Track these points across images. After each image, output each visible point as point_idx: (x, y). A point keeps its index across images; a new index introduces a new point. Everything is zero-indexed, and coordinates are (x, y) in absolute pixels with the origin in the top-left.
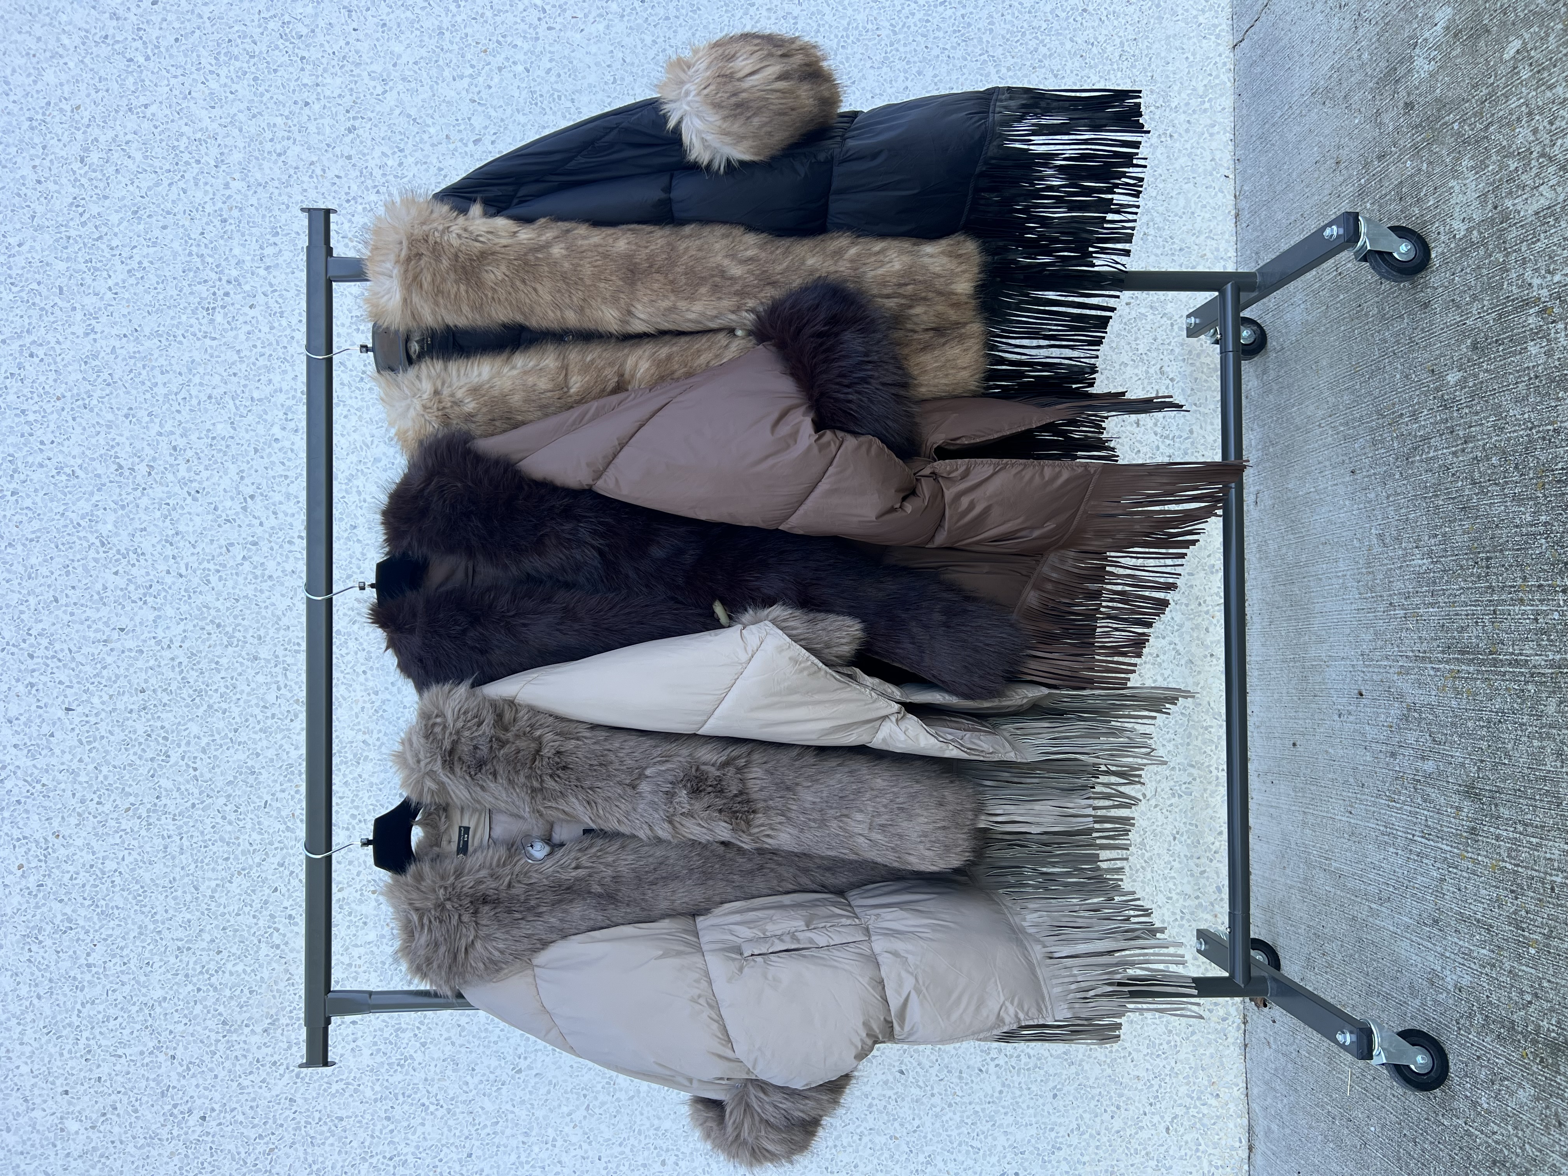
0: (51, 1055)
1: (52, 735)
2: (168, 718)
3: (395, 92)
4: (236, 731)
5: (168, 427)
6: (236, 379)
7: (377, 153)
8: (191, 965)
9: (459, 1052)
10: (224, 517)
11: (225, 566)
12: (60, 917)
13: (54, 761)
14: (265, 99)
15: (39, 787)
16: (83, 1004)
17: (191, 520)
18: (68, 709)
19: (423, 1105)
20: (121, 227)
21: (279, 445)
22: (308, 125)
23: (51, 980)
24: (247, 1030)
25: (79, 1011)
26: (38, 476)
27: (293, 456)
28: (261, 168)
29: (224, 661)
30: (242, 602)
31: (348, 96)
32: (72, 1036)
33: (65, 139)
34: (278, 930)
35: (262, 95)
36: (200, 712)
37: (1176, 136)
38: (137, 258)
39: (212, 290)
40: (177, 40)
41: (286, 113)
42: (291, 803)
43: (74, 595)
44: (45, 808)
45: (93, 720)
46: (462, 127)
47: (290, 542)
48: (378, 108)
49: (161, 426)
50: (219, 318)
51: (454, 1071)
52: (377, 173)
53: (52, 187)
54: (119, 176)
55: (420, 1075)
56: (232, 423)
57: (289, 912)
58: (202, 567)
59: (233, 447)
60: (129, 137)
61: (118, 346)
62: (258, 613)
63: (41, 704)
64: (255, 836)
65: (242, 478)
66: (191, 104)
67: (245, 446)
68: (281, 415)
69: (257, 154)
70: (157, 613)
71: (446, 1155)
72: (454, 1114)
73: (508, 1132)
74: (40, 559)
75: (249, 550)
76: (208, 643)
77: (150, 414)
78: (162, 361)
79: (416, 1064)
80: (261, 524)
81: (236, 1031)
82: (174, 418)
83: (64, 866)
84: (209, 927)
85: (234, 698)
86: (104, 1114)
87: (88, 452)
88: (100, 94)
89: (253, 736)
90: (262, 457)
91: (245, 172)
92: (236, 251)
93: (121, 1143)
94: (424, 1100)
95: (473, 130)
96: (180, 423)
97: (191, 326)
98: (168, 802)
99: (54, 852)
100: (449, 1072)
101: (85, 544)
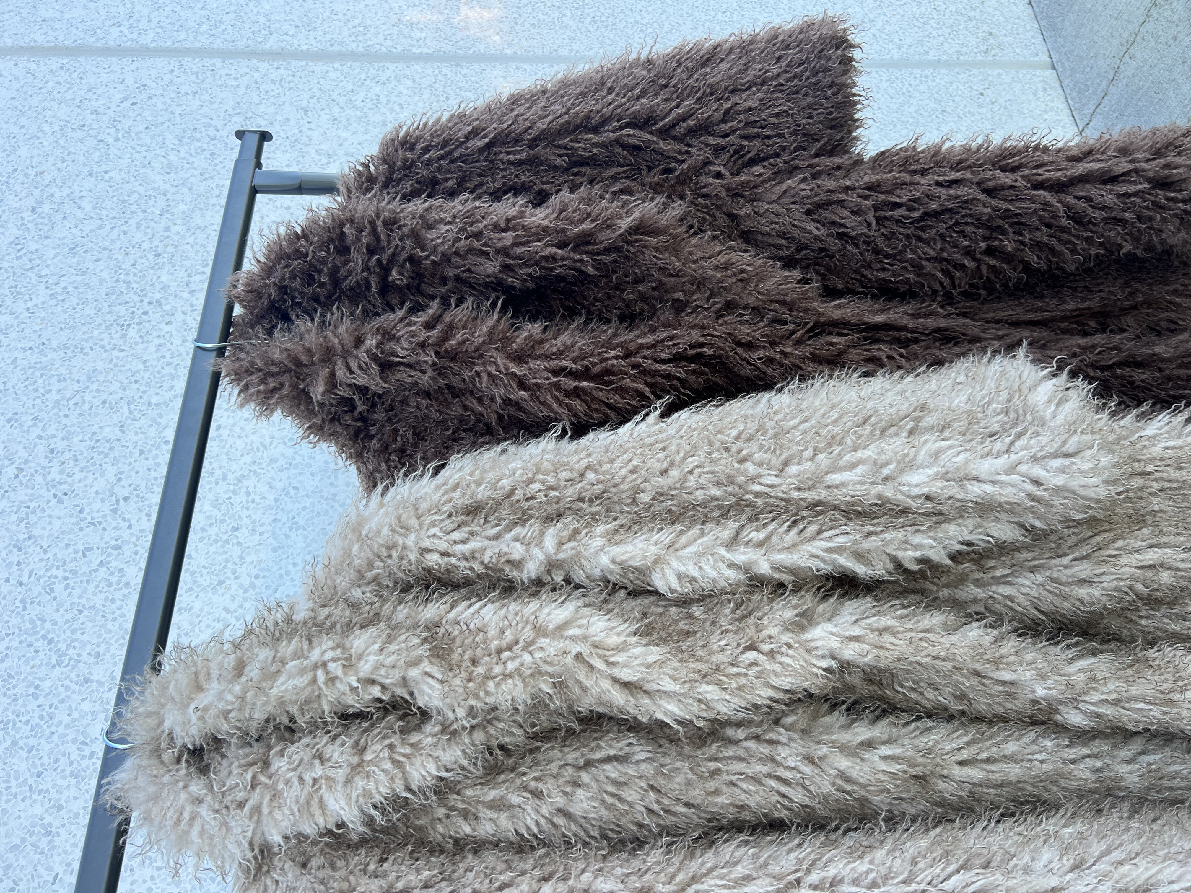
5: (51, 431)
6: (135, 386)
10: (89, 519)
11: (76, 572)
17: (50, 523)
20: (55, 260)
29: (46, 685)
30: (86, 613)
33: (23, 194)
38: (63, 285)
39: (131, 310)
40: (147, 128)
49: (44, 429)
50: (132, 332)
54: (65, 222)
56: (122, 426)
58: (48, 574)
62: (102, 626)
65: (120, 480)
67: (131, 448)
75: (109, 555)
76: (31, 663)
77: (35, 419)
78: (62, 370)
82: (59, 422)
85: (47, 733)
88: (65, 164)
90: (147, 459)
91: (187, 218)
96: (66, 426)
97: (102, 340)
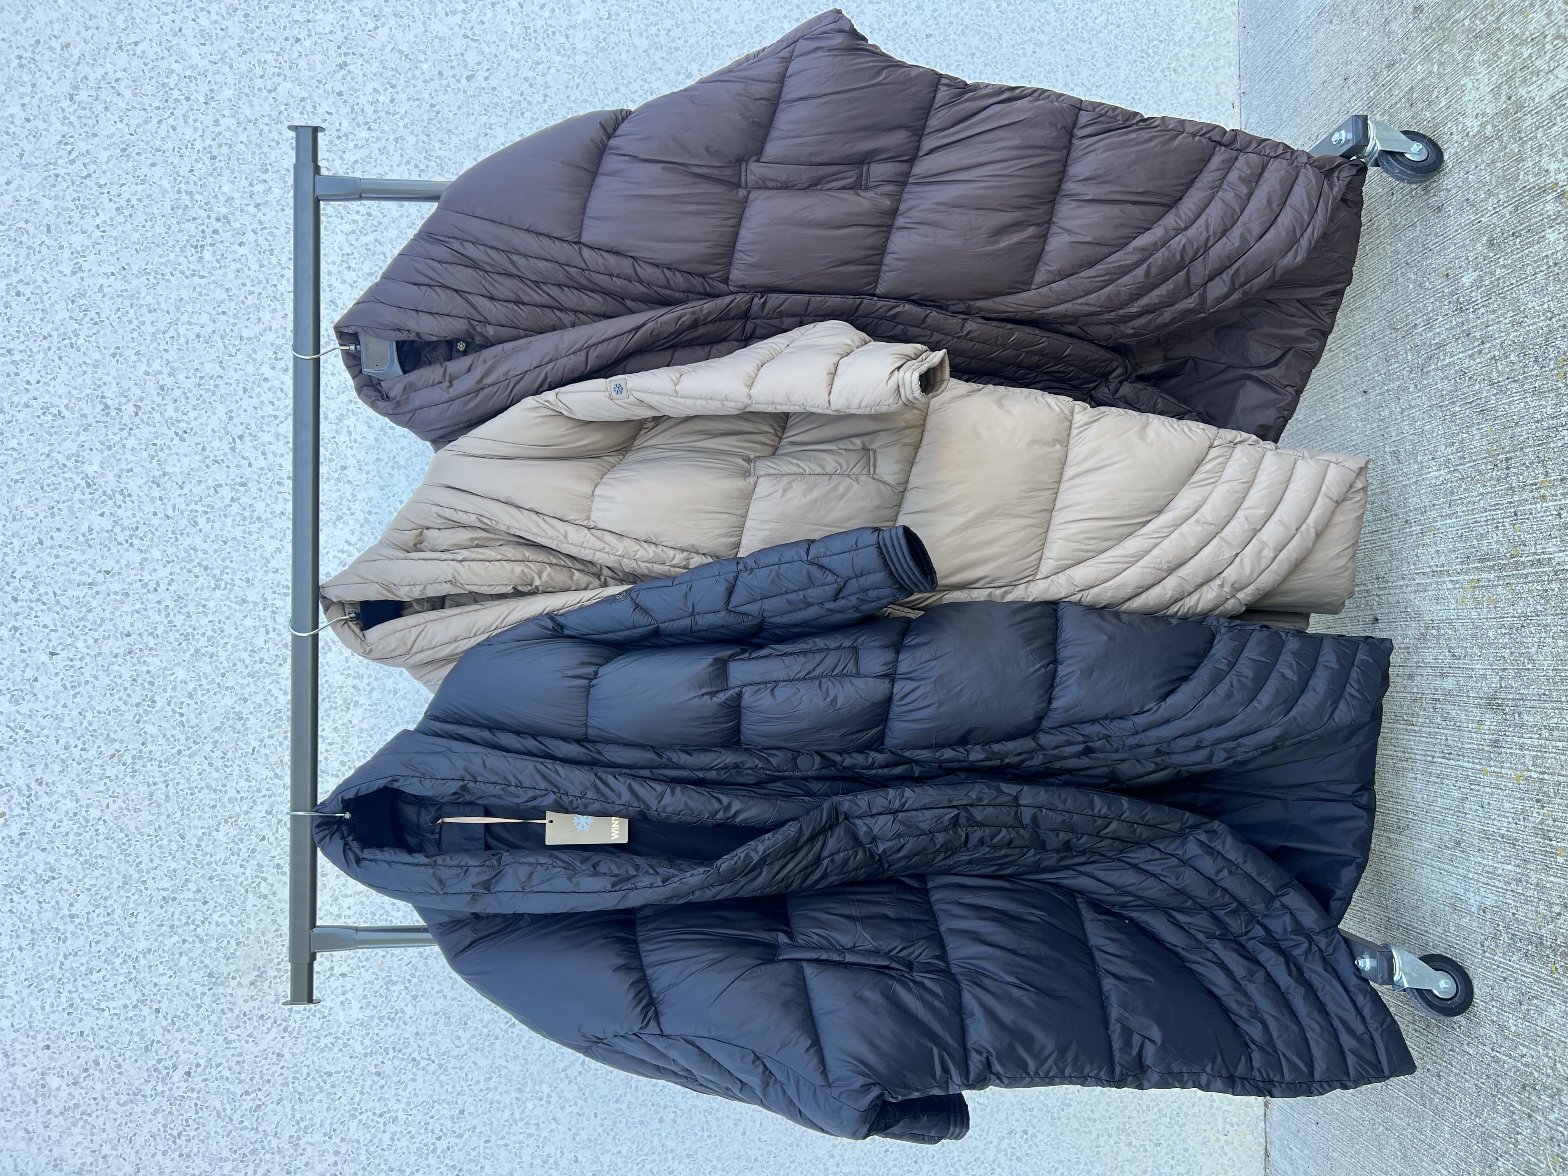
0: (32, 1009)
1: (36, 680)
2: (154, 663)
3: (386, 28)
4: (223, 675)
7: (369, 89)
8: (176, 916)
9: (451, 1006)
12: (42, 867)
13: (37, 706)
14: (255, 35)
15: (22, 733)
16: (65, 956)
18: (52, 654)
19: (414, 1060)
21: (269, 385)
22: (299, 61)
23: (33, 932)
24: (233, 983)
25: (62, 963)
26: (24, 416)
27: (282, 396)
28: (251, 105)
31: (339, 33)
32: (54, 989)
34: (265, 880)
35: (253, 32)
36: (187, 657)
37: (1180, 70)
41: (277, 50)
42: (280, 749)
43: (60, 538)
44: (28, 755)
45: (77, 664)
46: (455, 63)
47: (279, 483)
48: (370, 44)
51: (446, 1025)
52: (369, 109)
53: (42, 125)
55: (411, 1029)
57: (277, 861)
59: (222, 386)
60: (120, 74)
61: (105, 285)
63: (25, 648)
64: (243, 783)
66: (182, 42)
68: (270, 354)
69: (247, 90)
70: (143, 555)
71: (438, 1111)
72: (446, 1069)
73: (502, 1088)
74: (25, 501)
79: (407, 1018)
80: (250, 465)
81: (222, 983)
83: (48, 815)
84: (194, 877)
86: (86, 1070)
87: (74, 392)
89: (241, 681)
92: (225, 189)
93: (104, 1099)
94: (415, 1055)
95: (466, 66)
98: (154, 748)
99: (37, 799)
100: (440, 1027)
101: (71, 485)
